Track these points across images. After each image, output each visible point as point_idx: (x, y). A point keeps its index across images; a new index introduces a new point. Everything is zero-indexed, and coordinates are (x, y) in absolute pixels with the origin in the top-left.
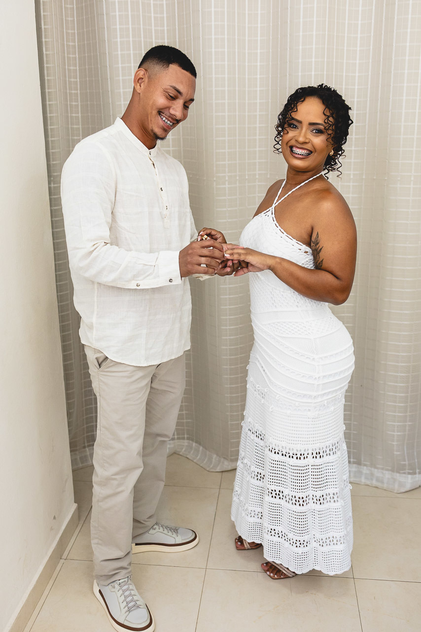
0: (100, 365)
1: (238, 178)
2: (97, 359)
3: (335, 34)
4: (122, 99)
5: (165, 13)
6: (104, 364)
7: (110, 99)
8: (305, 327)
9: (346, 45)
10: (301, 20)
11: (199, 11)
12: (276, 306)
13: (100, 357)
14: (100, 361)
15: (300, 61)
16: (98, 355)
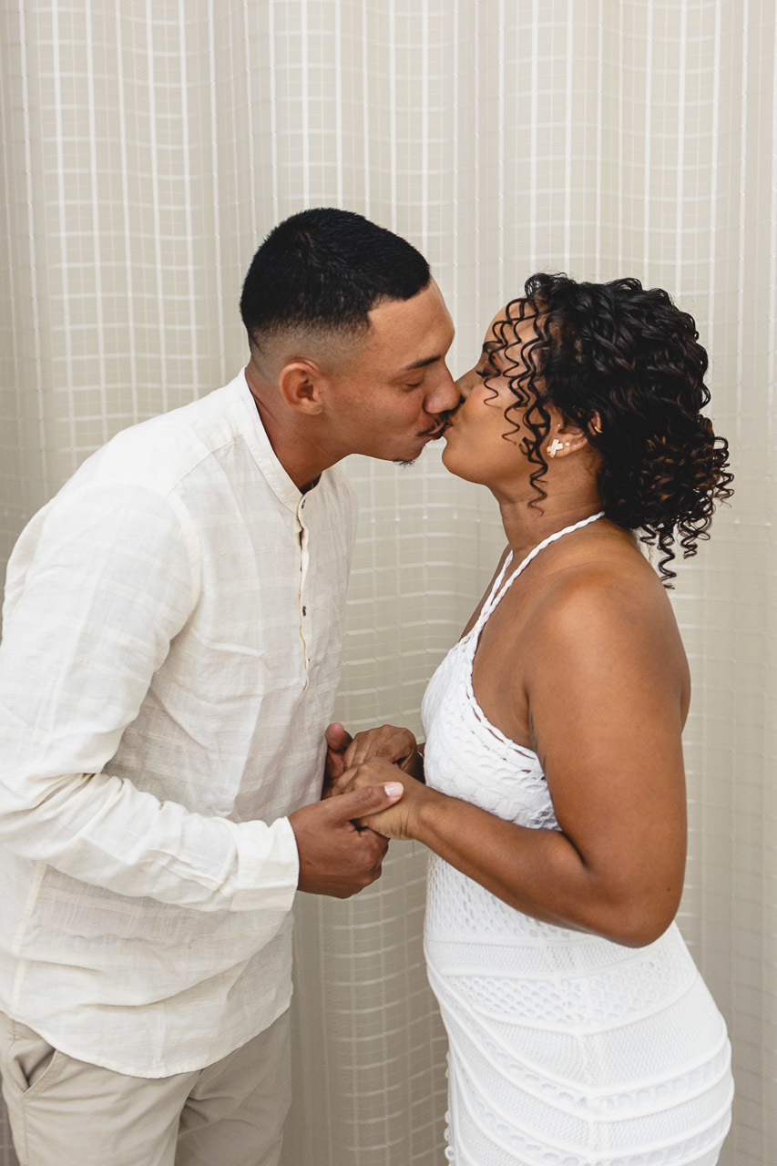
0: (28, 1079)
1: (373, 521)
2: (20, 1061)
3: (621, 164)
4: (67, 317)
5: (185, 109)
6: (41, 1074)
7: (36, 319)
8: (558, 997)
9: (647, 189)
10: (534, 126)
11: (270, 102)
12: (474, 928)
13: (27, 1055)
14: (29, 1066)
15: (533, 225)
16: (25, 1047)
